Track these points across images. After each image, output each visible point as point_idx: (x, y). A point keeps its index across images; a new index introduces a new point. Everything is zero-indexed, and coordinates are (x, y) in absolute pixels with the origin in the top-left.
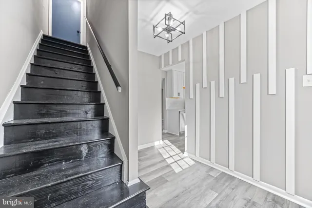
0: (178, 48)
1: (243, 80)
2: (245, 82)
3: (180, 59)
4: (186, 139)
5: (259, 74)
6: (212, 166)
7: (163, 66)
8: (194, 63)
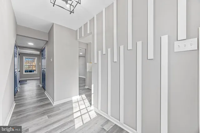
0: (87, 23)
1: (130, 47)
2: (131, 48)
3: (88, 32)
4: (92, 95)
5: (141, 42)
6: (108, 118)
7: (78, 38)
8: (97, 34)
